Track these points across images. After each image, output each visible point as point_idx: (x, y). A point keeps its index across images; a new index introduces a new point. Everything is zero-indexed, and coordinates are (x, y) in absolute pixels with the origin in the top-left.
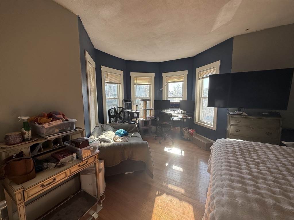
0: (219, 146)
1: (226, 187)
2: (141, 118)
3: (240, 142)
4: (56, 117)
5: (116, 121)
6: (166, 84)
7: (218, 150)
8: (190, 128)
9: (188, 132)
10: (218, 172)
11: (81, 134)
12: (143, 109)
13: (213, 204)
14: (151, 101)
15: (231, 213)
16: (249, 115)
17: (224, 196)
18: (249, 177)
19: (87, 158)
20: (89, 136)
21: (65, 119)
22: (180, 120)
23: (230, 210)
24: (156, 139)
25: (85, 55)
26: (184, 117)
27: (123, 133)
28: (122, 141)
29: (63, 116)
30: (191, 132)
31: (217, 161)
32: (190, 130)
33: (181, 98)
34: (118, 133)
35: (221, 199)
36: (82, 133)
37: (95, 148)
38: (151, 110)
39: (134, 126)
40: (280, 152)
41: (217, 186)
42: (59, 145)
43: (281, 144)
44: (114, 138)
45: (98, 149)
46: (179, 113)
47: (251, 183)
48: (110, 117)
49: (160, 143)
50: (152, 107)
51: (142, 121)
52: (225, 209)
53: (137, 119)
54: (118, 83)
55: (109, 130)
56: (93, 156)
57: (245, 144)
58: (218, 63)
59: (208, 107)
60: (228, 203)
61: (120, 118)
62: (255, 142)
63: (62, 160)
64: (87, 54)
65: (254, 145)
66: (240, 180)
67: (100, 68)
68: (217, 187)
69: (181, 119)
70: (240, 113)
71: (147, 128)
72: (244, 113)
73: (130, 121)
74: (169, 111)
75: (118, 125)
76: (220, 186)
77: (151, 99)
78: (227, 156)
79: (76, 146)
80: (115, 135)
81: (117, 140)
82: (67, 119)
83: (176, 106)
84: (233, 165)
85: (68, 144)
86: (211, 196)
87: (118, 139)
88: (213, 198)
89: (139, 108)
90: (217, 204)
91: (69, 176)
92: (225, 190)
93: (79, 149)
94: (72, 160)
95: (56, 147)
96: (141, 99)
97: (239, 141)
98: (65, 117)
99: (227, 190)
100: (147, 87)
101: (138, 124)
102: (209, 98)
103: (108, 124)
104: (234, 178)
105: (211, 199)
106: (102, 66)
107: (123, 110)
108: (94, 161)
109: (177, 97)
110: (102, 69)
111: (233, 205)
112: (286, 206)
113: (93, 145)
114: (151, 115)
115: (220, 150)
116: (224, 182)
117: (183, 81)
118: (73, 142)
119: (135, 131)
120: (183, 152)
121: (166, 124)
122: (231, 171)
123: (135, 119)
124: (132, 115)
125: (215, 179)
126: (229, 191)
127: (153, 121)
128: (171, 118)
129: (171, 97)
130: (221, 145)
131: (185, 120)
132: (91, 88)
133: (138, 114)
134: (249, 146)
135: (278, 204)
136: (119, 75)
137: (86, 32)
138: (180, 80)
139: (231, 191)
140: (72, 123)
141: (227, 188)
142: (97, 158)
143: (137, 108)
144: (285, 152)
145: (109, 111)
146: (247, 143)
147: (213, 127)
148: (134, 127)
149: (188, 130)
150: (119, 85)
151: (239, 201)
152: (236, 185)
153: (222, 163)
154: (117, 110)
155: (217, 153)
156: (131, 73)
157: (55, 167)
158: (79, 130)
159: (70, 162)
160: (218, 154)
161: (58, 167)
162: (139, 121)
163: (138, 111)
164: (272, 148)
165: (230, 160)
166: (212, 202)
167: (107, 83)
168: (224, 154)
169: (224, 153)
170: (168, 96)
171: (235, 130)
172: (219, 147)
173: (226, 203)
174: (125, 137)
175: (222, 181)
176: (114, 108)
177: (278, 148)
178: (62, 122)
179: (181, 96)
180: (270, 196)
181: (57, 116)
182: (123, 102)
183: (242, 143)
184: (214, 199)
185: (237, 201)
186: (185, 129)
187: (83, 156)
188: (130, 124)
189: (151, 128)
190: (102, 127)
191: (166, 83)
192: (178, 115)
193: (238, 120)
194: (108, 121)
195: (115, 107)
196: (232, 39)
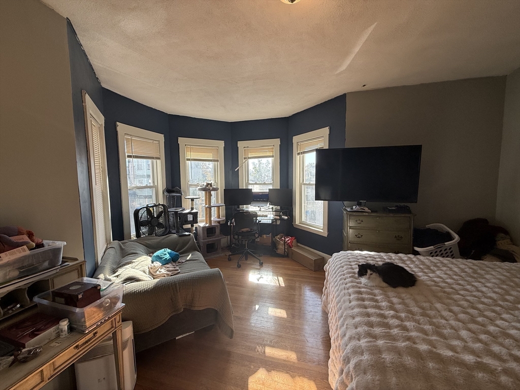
0: (340, 265)
1: (365, 337)
2: (202, 224)
3: (367, 256)
4: (10, 241)
5: (151, 233)
6: (244, 161)
7: (338, 273)
8: (287, 235)
9: (285, 243)
10: (348, 312)
11: (77, 271)
12: (203, 205)
13: (349, 372)
14: (219, 190)
15: (379, 382)
16: (372, 212)
17: (364, 353)
18: (392, 312)
19: (97, 325)
20: (93, 274)
21: (34, 244)
22: (270, 222)
23: (377, 378)
24: (230, 260)
25: (82, 101)
26: (277, 217)
27: (169, 256)
28: (168, 273)
29: (29, 237)
30: (289, 241)
31: (343, 292)
32: (287, 239)
33: (270, 184)
34: (159, 258)
35: (361, 360)
36: (80, 269)
37: (114, 300)
38: (218, 207)
39: (190, 240)
40: (417, 266)
41: (351, 338)
42: (18, 306)
43: (416, 253)
44: (151, 268)
45: (121, 300)
46: (269, 210)
47: (397, 324)
48: (138, 224)
49: (239, 266)
50: (221, 202)
51: (204, 228)
52: (369, 377)
53: (192, 226)
54: (152, 158)
55: (138, 252)
56: (109, 318)
57: (374, 258)
58: (326, 131)
59: (316, 200)
60: (372, 365)
61: (160, 225)
62: (386, 254)
63: (31, 344)
64: (88, 98)
65: (385, 258)
66: (380, 322)
67: (115, 127)
68: (350, 340)
69: (272, 220)
70: (361, 209)
71: (214, 240)
72: (366, 209)
73: (180, 231)
74: (252, 208)
75: (155, 240)
76: (354, 337)
77: (219, 187)
78: (354, 283)
79: (67, 303)
80: (153, 262)
81: (158, 272)
82: (41, 241)
83: (261, 198)
84: (366, 296)
85: (45, 302)
86: (344, 357)
87: (160, 270)
88: (347, 360)
89: (196, 204)
90: (356, 371)
91: (52, 377)
92: (363, 342)
93: (78, 310)
94: (58, 335)
95: (10, 312)
96: (199, 188)
97: (366, 254)
98: (34, 238)
99: (367, 342)
100: (211, 165)
101: (196, 235)
102: (316, 185)
103: (134, 241)
104: (373, 319)
105: (344, 363)
106: (118, 123)
107: (164, 209)
108: (112, 327)
109: (265, 184)
110: (118, 129)
111: (379, 367)
112: (445, 351)
113: (110, 295)
114: (219, 217)
115: (343, 273)
116: (360, 329)
117: (273, 156)
118: (57, 294)
119: (192, 249)
120: (281, 279)
121: (248, 232)
122: (366, 307)
123: (189, 226)
124: (183, 218)
125: (345, 326)
126: (369, 344)
127: (224, 227)
128: (257, 219)
129: (253, 183)
130: (342, 263)
131: (278, 222)
132: (96, 167)
133: (195, 215)
134: (379, 261)
135: (435, 350)
136: (154, 142)
137: (85, 53)
138: (268, 154)
139: (372, 344)
140: (56, 251)
141: (366, 340)
142: (118, 319)
143: (192, 204)
144: (423, 265)
145: (136, 213)
146: (375, 256)
147: (322, 231)
148: (190, 243)
149: (285, 238)
150: (155, 161)
151: (387, 357)
152: (378, 330)
153: (350, 296)
154: (153, 209)
155: (339, 278)
156: (180, 139)
157: (10, 366)
158: (71, 264)
159: (53, 344)
160: (340, 280)
161: (19, 362)
162: (196, 228)
163: (194, 211)
164: (407, 260)
165: (360, 288)
166: (347, 368)
167: (129, 156)
168: (350, 279)
169: (350, 277)
170: (248, 180)
171: (356, 235)
172: (340, 267)
173: (369, 366)
174: (174, 264)
175: (356, 328)
176: (147, 208)
177: (414, 259)
178: (28, 252)
179: (270, 181)
180: (424, 340)
181: (14, 239)
182: (163, 193)
183: (370, 257)
184: (349, 362)
185: (383, 358)
186: (279, 236)
187: (88, 324)
188: (180, 236)
189: (220, 240)
190: (120, 247)
191: (244, 159)
192: (266, 213)
193: (359, 220)
194: (133, 233)
195: (149, 205)
196: (344, 95)
